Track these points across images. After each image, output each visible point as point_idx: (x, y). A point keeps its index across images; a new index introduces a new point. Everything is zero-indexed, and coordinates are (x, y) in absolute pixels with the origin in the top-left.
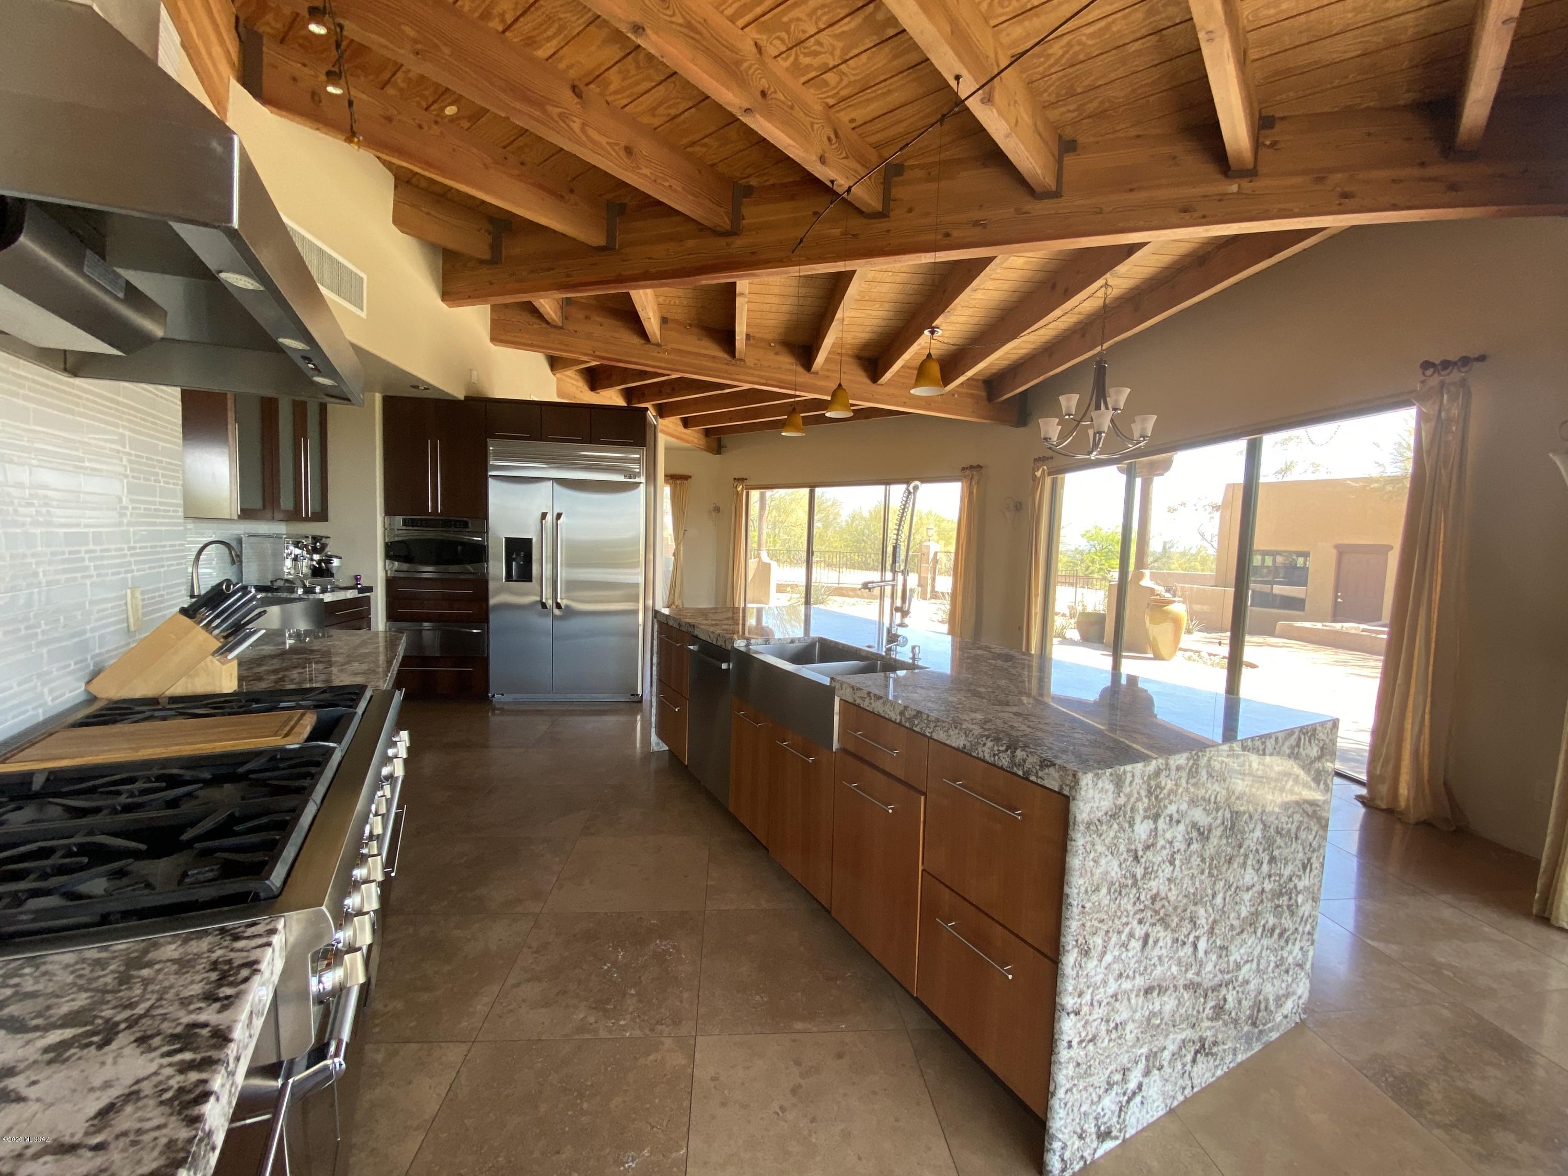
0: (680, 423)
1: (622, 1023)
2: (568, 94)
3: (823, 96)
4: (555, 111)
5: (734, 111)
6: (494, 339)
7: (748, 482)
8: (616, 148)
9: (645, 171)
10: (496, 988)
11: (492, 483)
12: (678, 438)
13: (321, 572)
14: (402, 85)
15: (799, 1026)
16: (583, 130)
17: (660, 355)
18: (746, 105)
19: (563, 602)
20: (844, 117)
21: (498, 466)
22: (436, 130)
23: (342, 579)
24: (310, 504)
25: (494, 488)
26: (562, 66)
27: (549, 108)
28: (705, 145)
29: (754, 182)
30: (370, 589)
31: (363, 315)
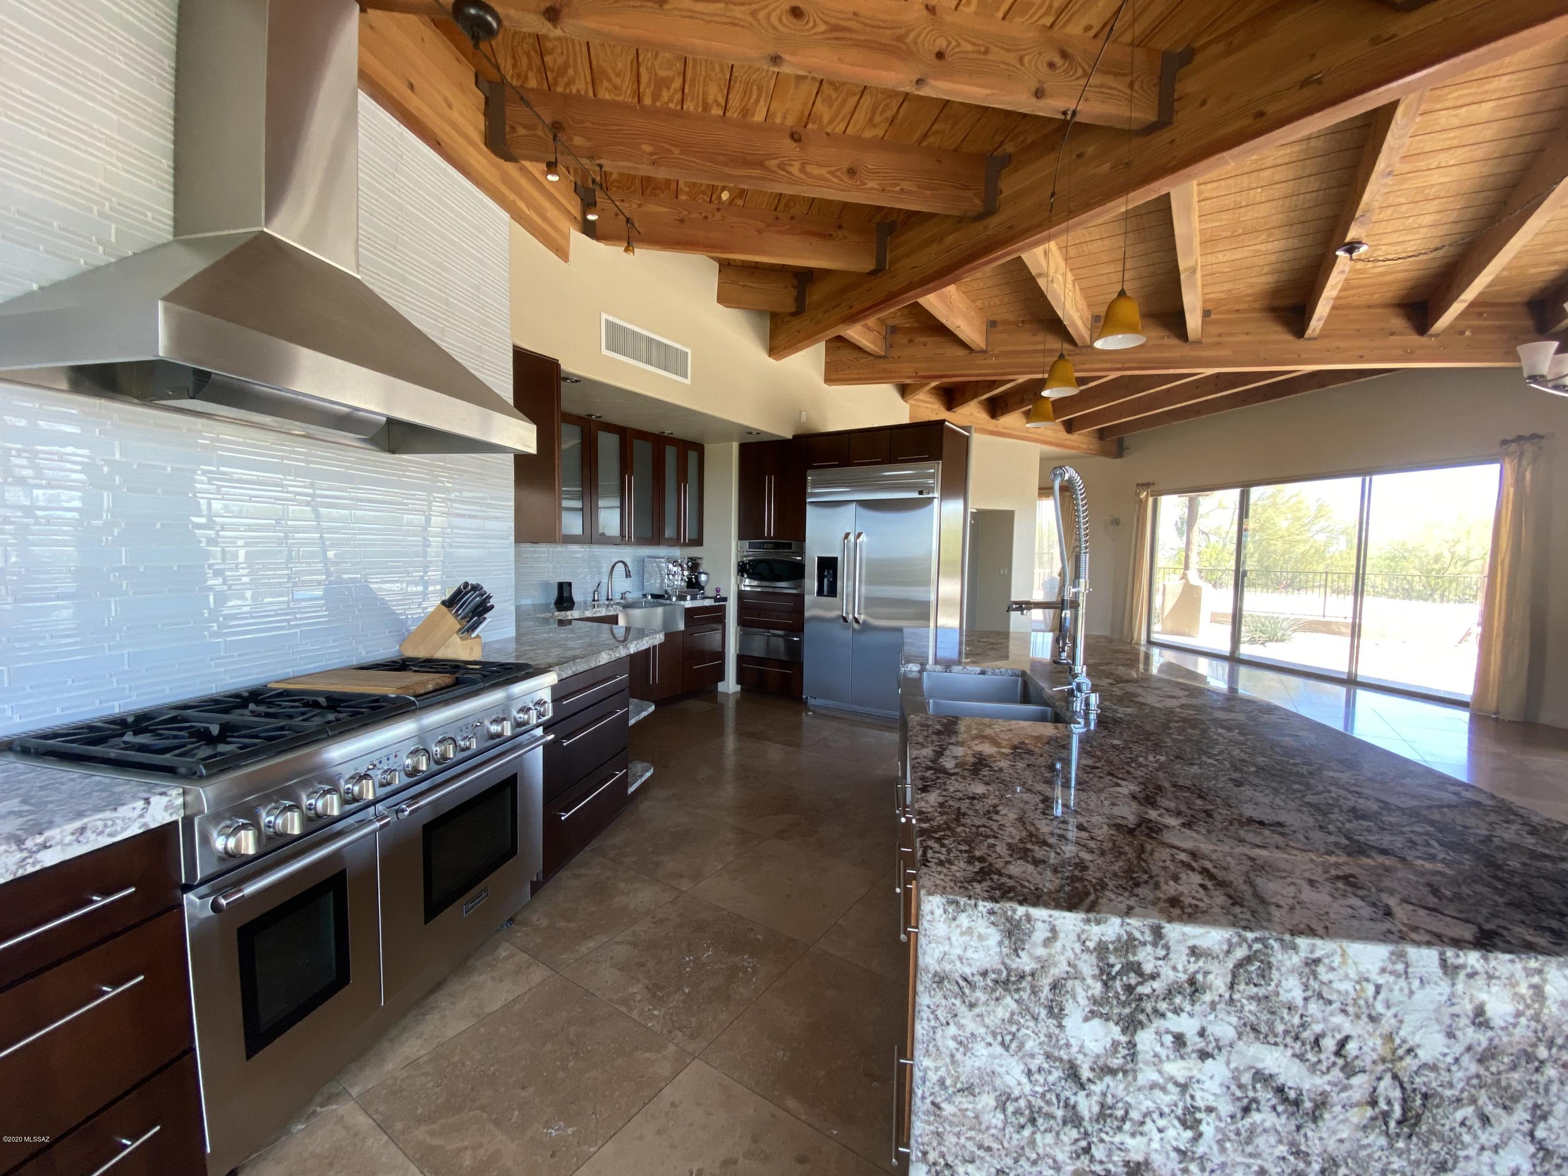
0: (1062, 428)
1: (656, 1012)
2: (788, 142)
3: (1035, 19)
4: (772, 164)
5: (907, 89)
6: (829, 380)
7: (1155, 488)
8: (838, 173)
9: (870, 184)
10: (605, 939)
11: (810, 510)
12: (1058, 445)
13: (693, 585)
14: (687, 189)
15: (791, 1103)
16: (802, 170)
17: (988, 361)
18: (915, 78)
19: (862, 618)
20: (1075, 29)
21: (816, 493)
22: (718, 215)
23: (709, 591)
24: (689, 533)
25: (812, 513)
26: (778, 120)
27: (767, 163)
28: (937, 132)
29: (1009, 148)
30: (725, 599)
31: (688, 381)
